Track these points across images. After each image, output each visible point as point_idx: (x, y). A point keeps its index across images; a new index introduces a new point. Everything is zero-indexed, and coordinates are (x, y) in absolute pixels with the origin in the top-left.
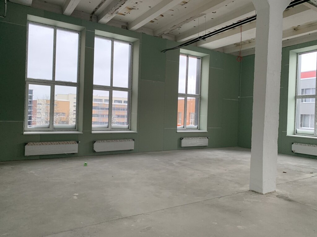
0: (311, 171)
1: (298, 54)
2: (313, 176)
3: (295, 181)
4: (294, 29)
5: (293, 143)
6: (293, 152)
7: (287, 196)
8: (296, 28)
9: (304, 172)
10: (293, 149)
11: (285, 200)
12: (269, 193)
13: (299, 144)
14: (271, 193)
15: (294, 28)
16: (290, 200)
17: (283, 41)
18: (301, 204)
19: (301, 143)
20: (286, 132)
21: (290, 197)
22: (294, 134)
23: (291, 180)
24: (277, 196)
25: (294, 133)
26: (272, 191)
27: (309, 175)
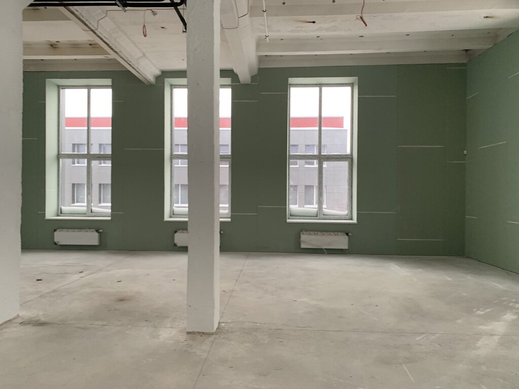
0: (81, 269)
1: (59, 87)
2: (83, 276)
3: (54, 291)
4: (51, 45)
5: (55, 230)
6: (56, 244)
7: (38, 319)
8: (55, 44)
9: (70, 273)
10: (56, 240)
11: (34, 326)
12: (6, 322)
13: (64, 230)
14: (10, 320)
15: (51, 43)
16: (42, 324)
17: (25, 61)
18: (59, 324)
19: (68, 229)
20: (45, 213)
21: (43, 319)
22: (58, 216)
23: (47, 291)
24: (20, 323)
25: (58, 213)
26: (11, 318)
27: (76, 277)
